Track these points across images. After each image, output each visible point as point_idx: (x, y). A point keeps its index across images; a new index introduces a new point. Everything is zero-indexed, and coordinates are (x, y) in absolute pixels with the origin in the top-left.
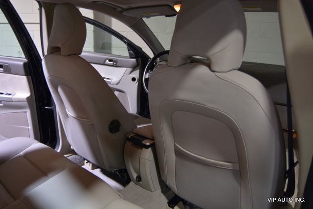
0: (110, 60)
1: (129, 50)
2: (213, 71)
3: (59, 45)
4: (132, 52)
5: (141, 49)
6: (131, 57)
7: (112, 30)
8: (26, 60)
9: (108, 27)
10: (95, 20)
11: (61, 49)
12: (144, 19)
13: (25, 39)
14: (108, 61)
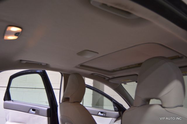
0: (101, 113)
1: (114, 106)
2: (164, 107)
3: (69, 97)
4: (116, 107)
5: (122, 105)
6: (115, 111)
7: (104, 93)
8: (49, 107)
9: (102, 92)
10: (94, 87)
11: (70, 99)
12: (123, 84)
13: (51, 95)
14: (100, 113)
